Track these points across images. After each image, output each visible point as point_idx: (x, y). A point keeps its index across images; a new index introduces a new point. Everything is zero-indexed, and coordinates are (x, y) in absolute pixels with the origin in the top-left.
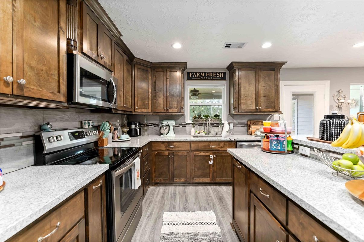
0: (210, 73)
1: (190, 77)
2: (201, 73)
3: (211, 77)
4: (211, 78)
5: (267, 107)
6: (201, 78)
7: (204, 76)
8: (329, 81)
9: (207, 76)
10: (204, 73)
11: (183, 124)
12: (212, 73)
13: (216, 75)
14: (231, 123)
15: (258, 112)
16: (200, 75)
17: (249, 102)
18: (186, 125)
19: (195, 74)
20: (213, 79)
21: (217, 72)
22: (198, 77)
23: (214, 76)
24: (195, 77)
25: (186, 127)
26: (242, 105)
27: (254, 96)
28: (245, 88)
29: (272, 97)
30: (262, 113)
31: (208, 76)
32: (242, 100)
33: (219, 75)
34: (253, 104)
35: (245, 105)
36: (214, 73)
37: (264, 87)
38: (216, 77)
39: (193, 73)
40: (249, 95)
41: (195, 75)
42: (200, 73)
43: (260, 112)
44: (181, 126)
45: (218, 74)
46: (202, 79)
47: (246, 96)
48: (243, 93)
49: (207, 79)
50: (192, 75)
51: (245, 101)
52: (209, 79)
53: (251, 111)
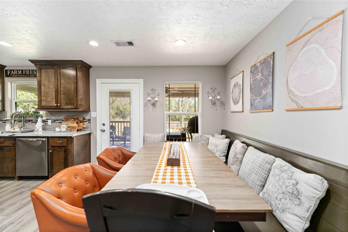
0: (27, 71)
1: (8, 74)
2: (19, 71)
3: (28, 74)
4: (28, 76)
5: (67, 104)
6: (19, 75)
7: (21, 73)
8: (143, 79)
9: (24, 73)
10: (21, 71)
11: (3, 120)
12: (29, 71)
13: (33, 72)
14: (50, 119)
15: (58, 109)
16: (17, 72)
17: (49, 99)
18: (6, 121)
19: (12, 71)
20: (30, 77)
21: (33, 70)
22: (16, 74)
23: (31, 74)
24: (12, 75)
25: (6, 122)
26: (43, 102)
27: (54, 93)
28: (45, 86)
29: (71, 94)
30: (62, 110)
31: (26, 73)
32: (42, 97)
33: (35, 73)
34: (53, 101)
35: (45, 102)
36: (31, 71)
37: (63, 84)
38: (33, 75)
39: (11, 70)
40: (49, 93)
41: (13, 73)
42: (17, 70)
43: (60, 109)
44: (2, 122)
45: (35, 71)
46: (19, 77)
47: (46, 93)
48: (43, 90)
49: (25, 77)
50: (10, 72)
51: (45, 98)
52: (26, 77)
53: (51, 108)
